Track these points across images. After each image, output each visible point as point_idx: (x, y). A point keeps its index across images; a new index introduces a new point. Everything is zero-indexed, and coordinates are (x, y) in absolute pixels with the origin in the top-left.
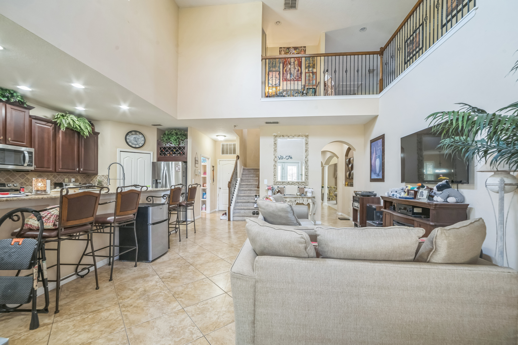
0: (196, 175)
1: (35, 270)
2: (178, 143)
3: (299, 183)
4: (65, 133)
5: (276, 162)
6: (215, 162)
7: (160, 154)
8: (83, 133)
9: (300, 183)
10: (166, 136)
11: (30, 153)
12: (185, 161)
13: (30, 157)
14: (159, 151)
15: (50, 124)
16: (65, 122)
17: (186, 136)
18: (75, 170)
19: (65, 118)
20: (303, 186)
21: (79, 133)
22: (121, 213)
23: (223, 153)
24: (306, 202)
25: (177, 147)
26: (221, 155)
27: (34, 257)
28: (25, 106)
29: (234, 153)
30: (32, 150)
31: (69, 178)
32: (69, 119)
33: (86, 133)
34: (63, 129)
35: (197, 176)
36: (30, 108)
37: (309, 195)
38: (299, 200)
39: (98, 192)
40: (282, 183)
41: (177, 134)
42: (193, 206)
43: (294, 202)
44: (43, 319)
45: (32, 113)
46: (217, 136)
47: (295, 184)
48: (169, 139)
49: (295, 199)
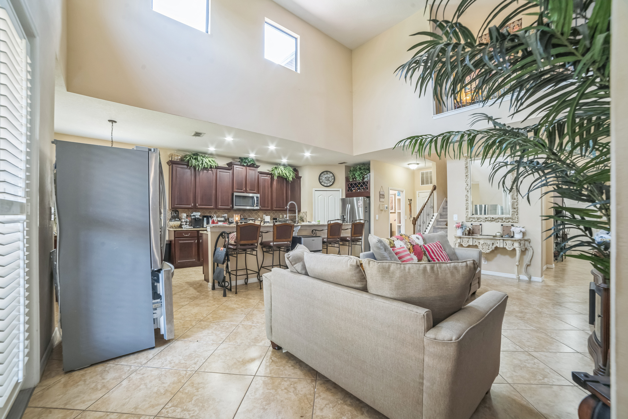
0: (382, 210)
1: (225, 265)
2: (361, 179)
3: (502, 220)
4: (278, 181)
5: (468, 191)
6: (414, 194)
7: (348, 191)
8: (289, 179)
9: (504, 220)
10: (351, 173)
11: (257, 197)
12: (368, 196)
13: (257, 200)
14: (347, 188)
15: (269, 176)
16: (276, 173)
17: (369, 169)
18: (284, 208)
19: (277, 169)
20: (510, 224)
21: (286, 179)
22: (277, 240)
23: (423, 183)
24: (510, 247)
25: (362, 182)
26: (421, 185)
27: (225, 259)
28: (255, 166)
29: (431, 183)
30: (259, 195)
31: (282, 215)
32: (280, 170)
33: (291, 179)
34: (275, 178)
35: (383, 212)
36: (258, 167)
37: (518, 236)
38: (499, 243)
39: (259, 224)
40: (478, 220)
41: (360, 169)
42: (361, 242)
43: (491, 246)
44: (229, 294)
45: (260, 169)
46: (408, 164)
47: (497, 221)
48: (354, 175)
49: (493, 241)
